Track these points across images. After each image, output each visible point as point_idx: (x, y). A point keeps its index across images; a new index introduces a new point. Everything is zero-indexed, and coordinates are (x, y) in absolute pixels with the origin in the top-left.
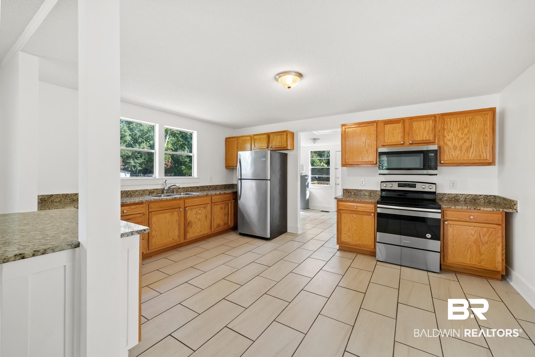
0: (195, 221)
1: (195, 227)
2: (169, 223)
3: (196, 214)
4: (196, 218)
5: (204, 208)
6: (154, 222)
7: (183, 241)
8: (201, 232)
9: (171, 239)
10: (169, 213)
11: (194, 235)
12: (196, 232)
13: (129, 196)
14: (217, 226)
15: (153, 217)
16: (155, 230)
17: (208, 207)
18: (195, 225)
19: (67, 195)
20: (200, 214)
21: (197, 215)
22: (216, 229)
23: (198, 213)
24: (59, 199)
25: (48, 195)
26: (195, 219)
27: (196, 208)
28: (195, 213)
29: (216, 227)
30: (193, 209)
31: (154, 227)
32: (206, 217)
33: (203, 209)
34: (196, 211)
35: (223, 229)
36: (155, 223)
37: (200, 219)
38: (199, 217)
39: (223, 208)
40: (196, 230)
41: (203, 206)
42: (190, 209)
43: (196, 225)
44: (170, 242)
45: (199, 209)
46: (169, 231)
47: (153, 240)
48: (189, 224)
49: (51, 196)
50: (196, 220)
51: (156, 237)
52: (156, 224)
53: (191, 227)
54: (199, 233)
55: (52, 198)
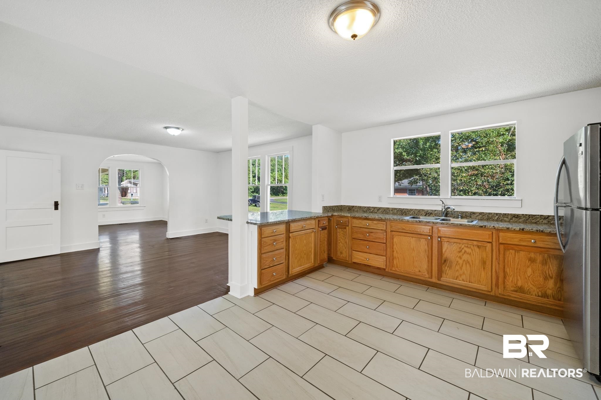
0: (457, 262)
1: (458, 270)
2: (413, 249)
3: (460, 252)
4: (460, 258)
5: (478, 247)
6: (395, 242)
7: (434, 280)
8: (472, 283)
9: (417, 270)
10: (414, 238)
11: (456, 281)
12: (461, 279)
13: (404, 214)
14: (515, 289)
15: (395, 237)
16: (397, 251)
17: (487, 247)
18: (458, 267)
19: (360, 207)
20: (470, 254)
21: (461, 254)
22: (512, 293)
23: (463, 251)
24: (357, 209)
25: (352, 206)
26: (458, 259)
27: (460, 243)
28: (458, 250)
29: (512, 289)
30: (454, 243)
31: (395, 248)
32: (484, 263)
33: (477, 250)
34: (460, 248)
35: (540, 304)
36: (396, 244)
37: (469, 262)
38: (465, 257)
39: (538, 261)
40: (461, 275)
41: (475, 243)
42: (448, 242)
43: (461, 268)
44: (414, 273)
45: (466, 245)
46: (413, 258)
47: (394, 261)
48: (445, 261)
49: (353, 206)
50: (461, 262)
51: (397, 260)
52: (398, 246)
53: (450, 267)
54: (466, 282)
55: (353, 208)
